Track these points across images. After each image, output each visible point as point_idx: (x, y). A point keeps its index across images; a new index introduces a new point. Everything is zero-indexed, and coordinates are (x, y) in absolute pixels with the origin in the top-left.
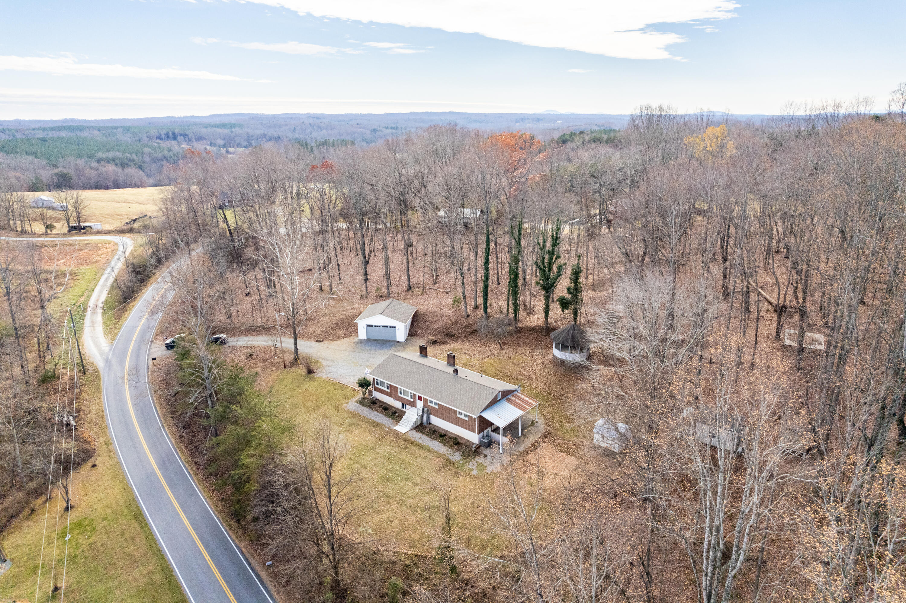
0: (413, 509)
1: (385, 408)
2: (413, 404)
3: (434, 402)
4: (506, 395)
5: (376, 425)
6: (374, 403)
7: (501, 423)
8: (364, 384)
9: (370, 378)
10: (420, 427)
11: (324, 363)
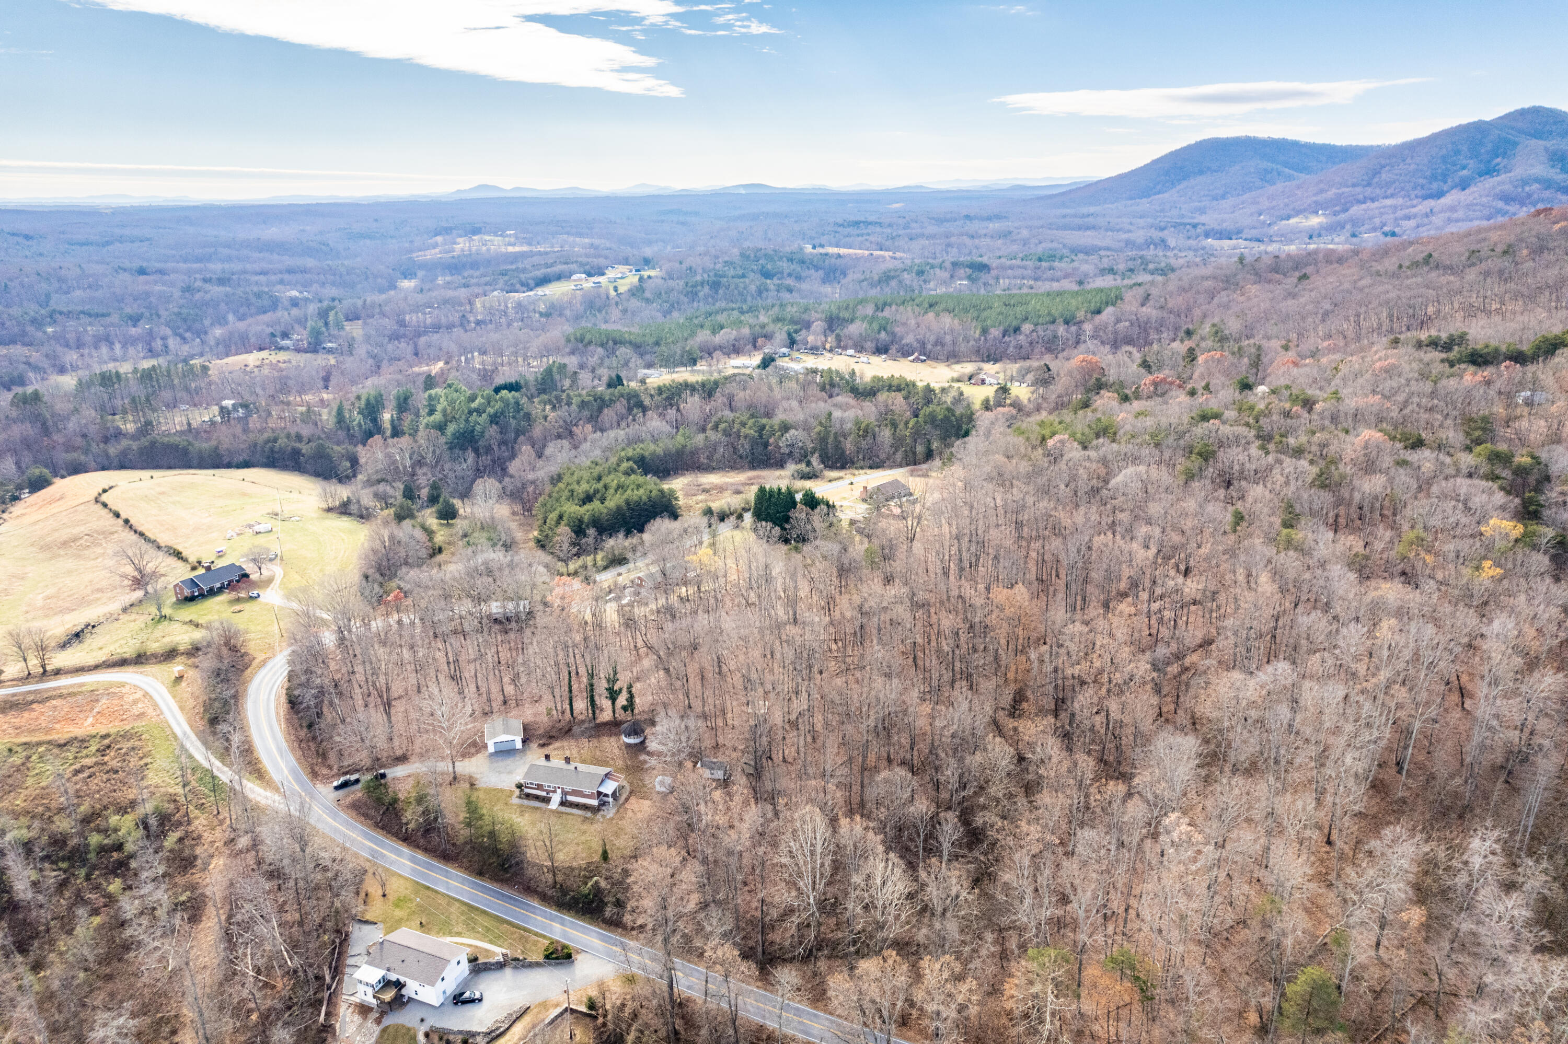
0: (578, 844)
1: (537, 798)
2: (555, 792)
3: (568, 788)
4: (607, 776)
5: (537, 808)
6: (528, 796)
7: (610, 792)
8: (519, 786)
9: (522, 782)
10: (563, 803)
11: (478, 776)
